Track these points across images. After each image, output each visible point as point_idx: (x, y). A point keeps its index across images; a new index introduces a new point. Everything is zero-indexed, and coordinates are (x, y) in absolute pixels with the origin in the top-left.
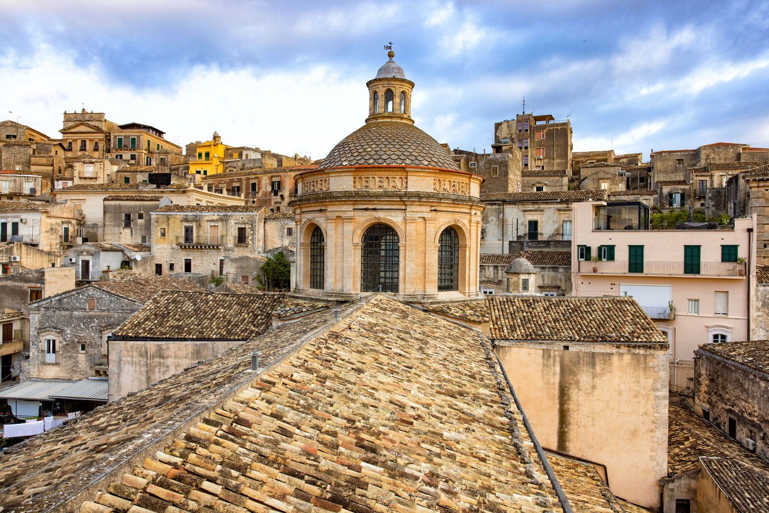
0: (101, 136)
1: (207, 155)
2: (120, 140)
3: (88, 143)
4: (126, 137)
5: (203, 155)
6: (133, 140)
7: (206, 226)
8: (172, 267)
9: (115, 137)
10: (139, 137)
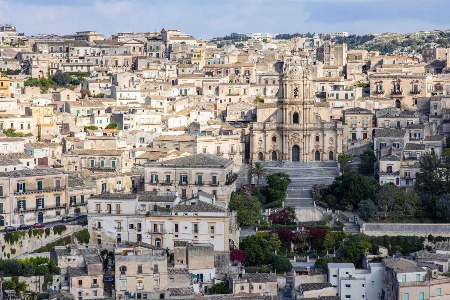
0: (143, 45)
1: (198, 56)
2: (151, 47)
3: (136, 48)
4: (154, 45)
5: (197, 56)
6: (157, 47)
7: (235, 89)
8: (225, 100)
9: (149, 45)
10: (160, 45)
